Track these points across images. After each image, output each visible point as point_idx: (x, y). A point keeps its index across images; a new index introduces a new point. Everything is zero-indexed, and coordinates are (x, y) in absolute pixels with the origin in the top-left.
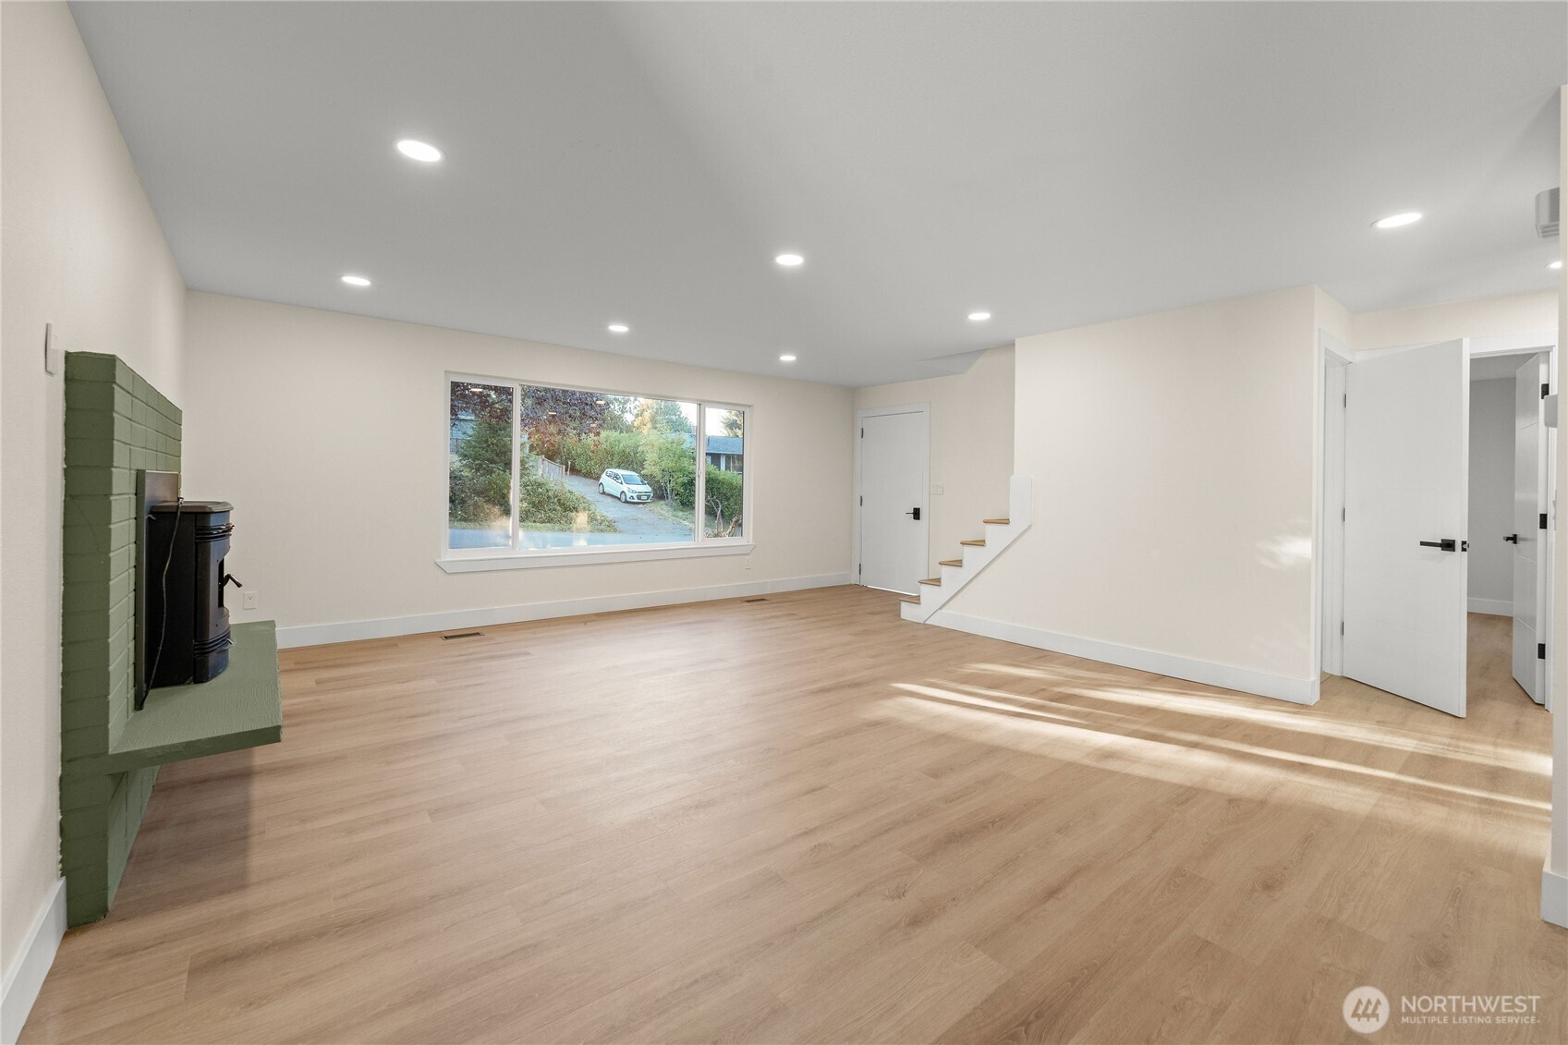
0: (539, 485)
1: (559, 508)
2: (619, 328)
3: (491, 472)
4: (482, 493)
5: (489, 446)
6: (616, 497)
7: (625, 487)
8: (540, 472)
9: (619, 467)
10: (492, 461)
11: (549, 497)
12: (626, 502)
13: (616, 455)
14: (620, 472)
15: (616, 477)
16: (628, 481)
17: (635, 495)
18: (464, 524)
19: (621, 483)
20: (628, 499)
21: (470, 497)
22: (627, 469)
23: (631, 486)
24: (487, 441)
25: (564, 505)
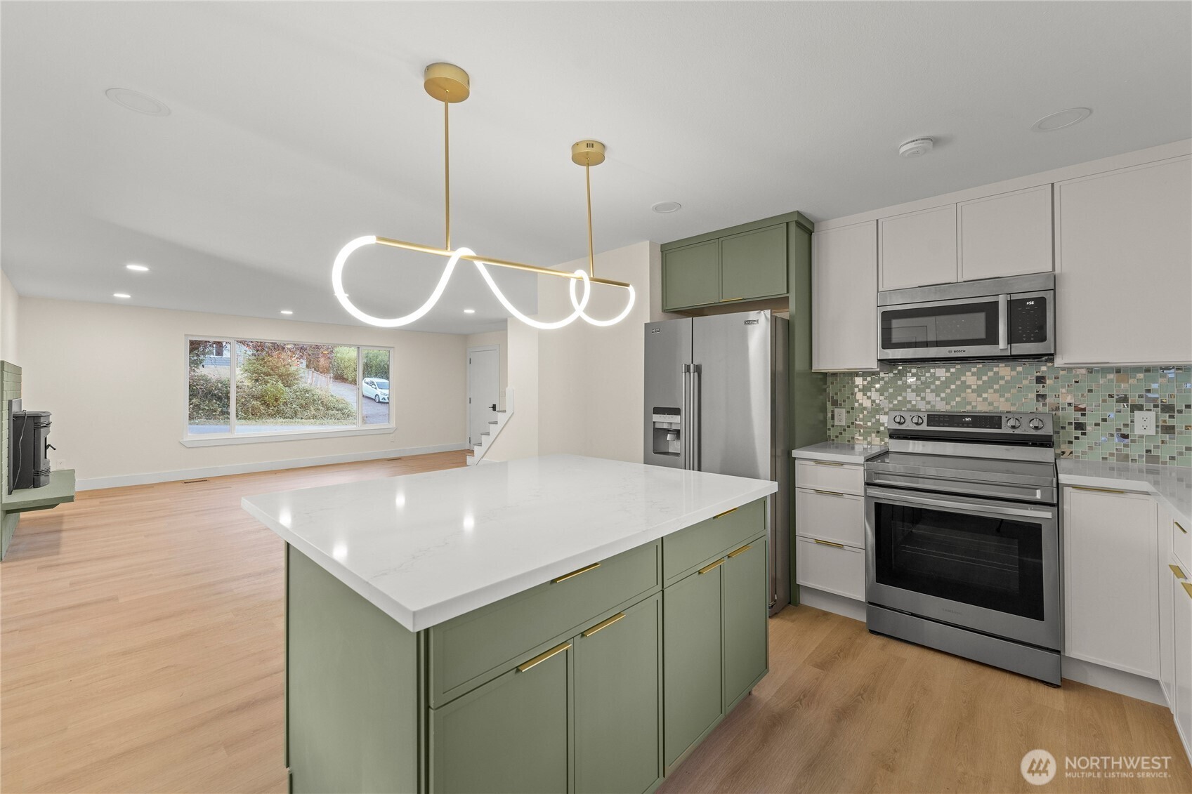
0: (307, 391)
1: (321, 408)
2: (287, 313)
3: (266, 382)
4: (259, 398)
5: (266, 362)
6: (373, 399)
7: (379, 391)
8: (309, 381)
9: (376, 376)
10: (267, 374)
11: (314, 400)
12: (379, 402)
13: (374, 368)
14: (376, 380)
15: (372, 384)
16: (381, 386)
17: (386, 397)
18: (243, 421)
19: (376, 388)
20: (381, 400)
21: (249, 402)
22: (382, 378)
23: (383, 391)
24: (264, 359)
25: (326, 405)
